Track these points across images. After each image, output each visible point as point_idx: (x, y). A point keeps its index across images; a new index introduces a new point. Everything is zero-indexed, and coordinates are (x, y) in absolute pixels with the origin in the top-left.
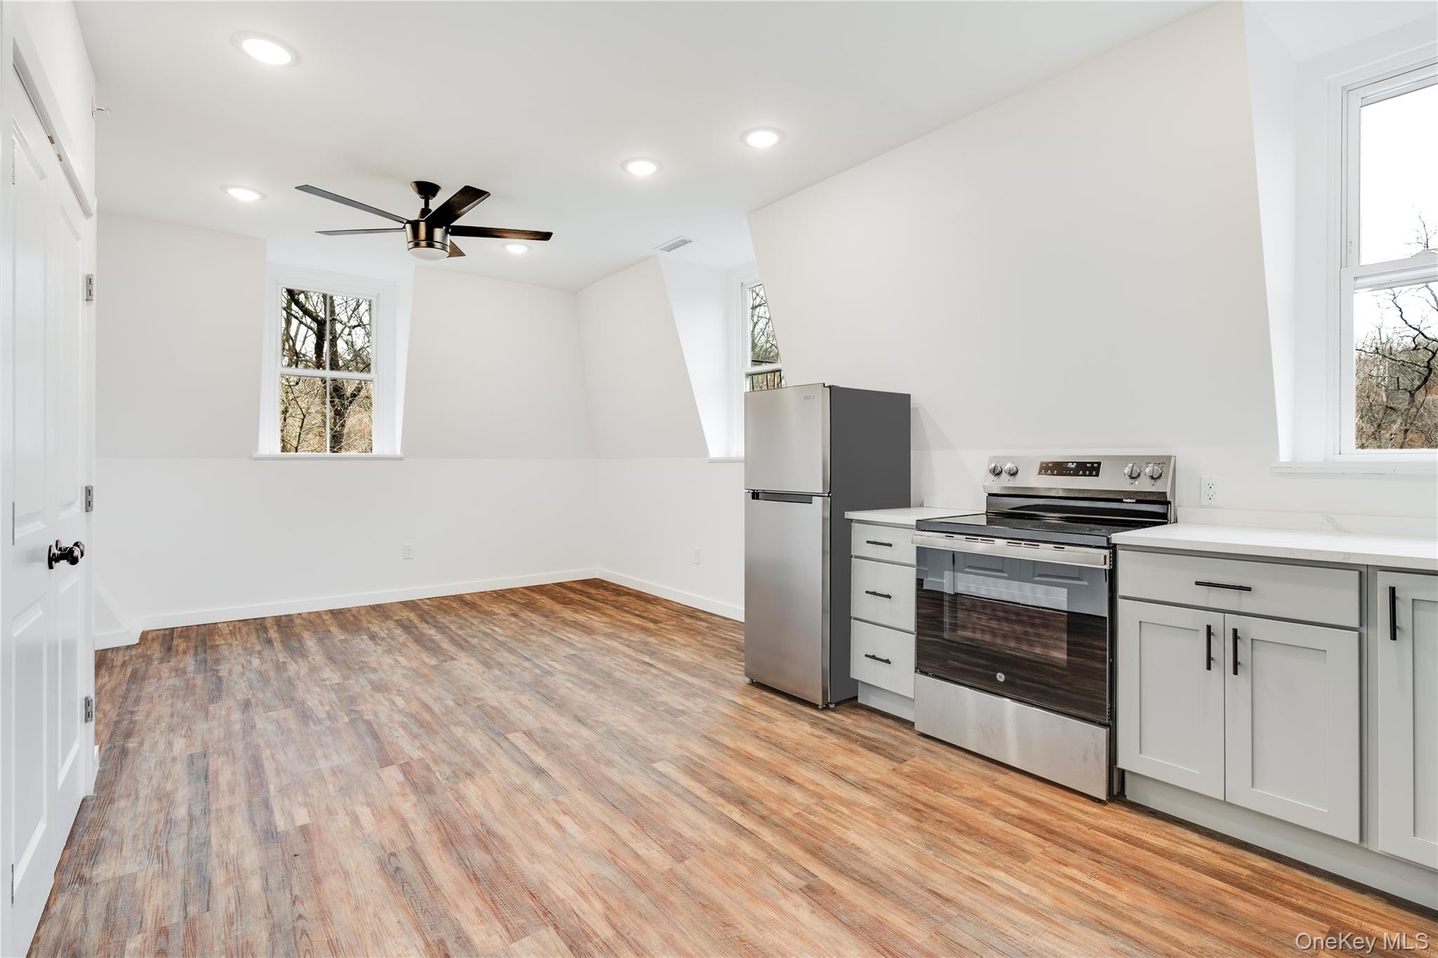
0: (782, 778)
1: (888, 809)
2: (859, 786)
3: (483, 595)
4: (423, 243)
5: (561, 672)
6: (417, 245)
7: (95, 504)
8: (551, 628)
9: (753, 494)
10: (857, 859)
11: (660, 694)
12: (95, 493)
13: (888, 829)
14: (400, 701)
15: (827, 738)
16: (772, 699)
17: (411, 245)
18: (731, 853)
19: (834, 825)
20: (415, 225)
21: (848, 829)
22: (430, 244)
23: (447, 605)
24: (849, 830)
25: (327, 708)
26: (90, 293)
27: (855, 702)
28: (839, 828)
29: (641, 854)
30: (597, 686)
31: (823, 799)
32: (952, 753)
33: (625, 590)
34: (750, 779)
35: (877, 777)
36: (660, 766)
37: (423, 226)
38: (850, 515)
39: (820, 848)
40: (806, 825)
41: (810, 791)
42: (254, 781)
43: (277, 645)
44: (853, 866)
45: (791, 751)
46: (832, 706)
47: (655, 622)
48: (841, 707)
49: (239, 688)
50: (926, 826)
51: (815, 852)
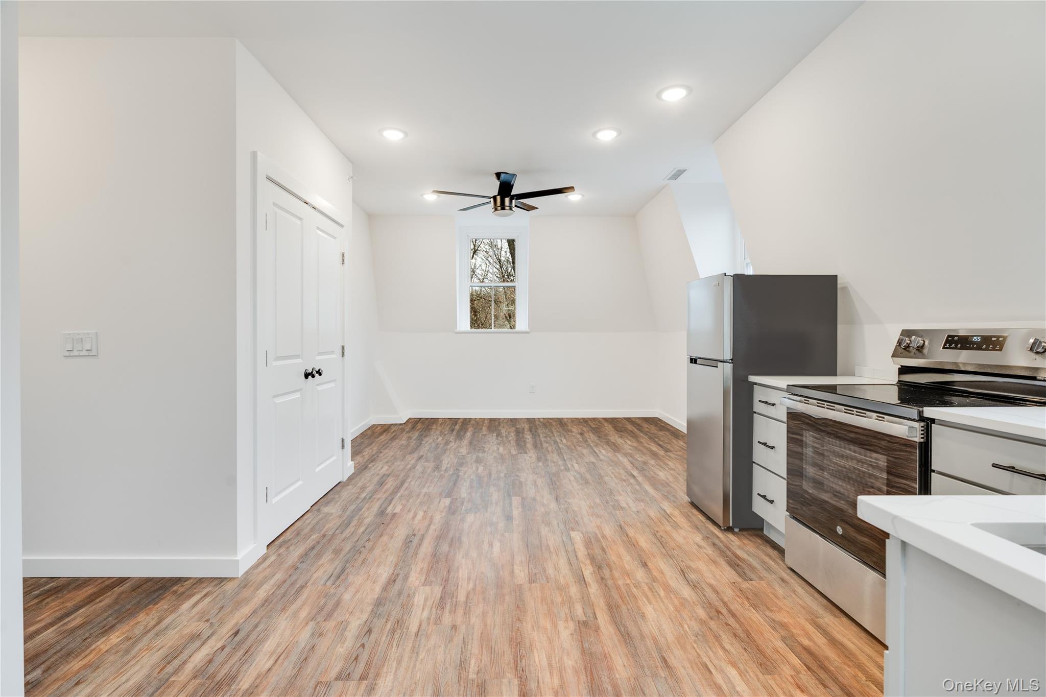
0: (642, 562)
1: (696, 603)
2: (691, 584)
3: (573, 420)
4: (499, 208)
5: (576, 471)
6: (496, 210)
7: (345, 353)
8: (595, 444)
9: (691, 359)
10: (635, 622)
11: (620, 495)
12: (345, 348)
13: (680, 615)
14: (481, 469)
15: (705, 549)
16: (695, 515)
17: (493, 210)
18: (562, 589)
19: (644, 599)
20: (495, 198)
21: (650, 603)
22: (503, 208)
23: (548, 423)
24: (650, 605)
25: (449, 466)
26: (343, 260)
27: (760, 533)
28: (646, 601)
29: (515, 572)
30: (587, 482)
31: (655, 582)
32: (803, 588)
33: (669, 427)
34: (620, 555)
35: (713, 582)
36: (573, 534)
37: (498, 198)
38: (753, 379)
39: (618, 607)
40: (625, 592)
41: (652, 575)
42: (395, 490)
43: (455, 432)
44: (628, 623)
45: (667, 549)
46: (736, 530)
47: (667, 450)
48: (745, 533)
49: (423, 450)
50: (712, 624)
51: (612, 609)
